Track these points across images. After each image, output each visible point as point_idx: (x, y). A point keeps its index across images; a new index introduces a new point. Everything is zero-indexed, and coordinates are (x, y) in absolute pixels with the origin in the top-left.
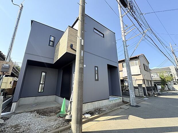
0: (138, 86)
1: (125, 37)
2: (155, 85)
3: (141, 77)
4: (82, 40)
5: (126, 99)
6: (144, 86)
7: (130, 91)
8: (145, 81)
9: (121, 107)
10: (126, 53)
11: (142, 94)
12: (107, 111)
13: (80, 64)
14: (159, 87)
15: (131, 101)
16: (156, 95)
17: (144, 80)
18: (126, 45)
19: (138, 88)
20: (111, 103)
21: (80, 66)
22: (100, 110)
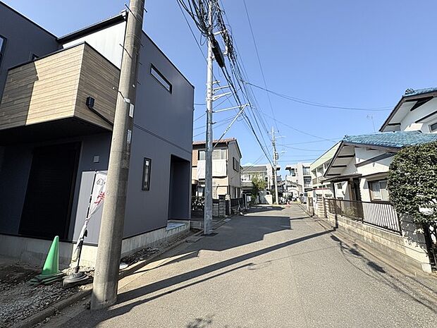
0: (218, 198)
1: (211, 104)
2: (244, 196)
3: (225, 182)
4: (132, 106)
5: (197, 225)
6: (228, 198)
7: (206, 208)
8: (231, 189)
9: (188, 239)
10: (209, 137)
11: (223, 212)
12: (162, 250)
13: (122, 159)
14: (249, 198)
15: (205, 227)
16: (241, 213)
17: (229, 187)
18: (211, 120)
19: (218, 203)
20: (170, 234)
21: (121, 163)
22: (146, 250)
